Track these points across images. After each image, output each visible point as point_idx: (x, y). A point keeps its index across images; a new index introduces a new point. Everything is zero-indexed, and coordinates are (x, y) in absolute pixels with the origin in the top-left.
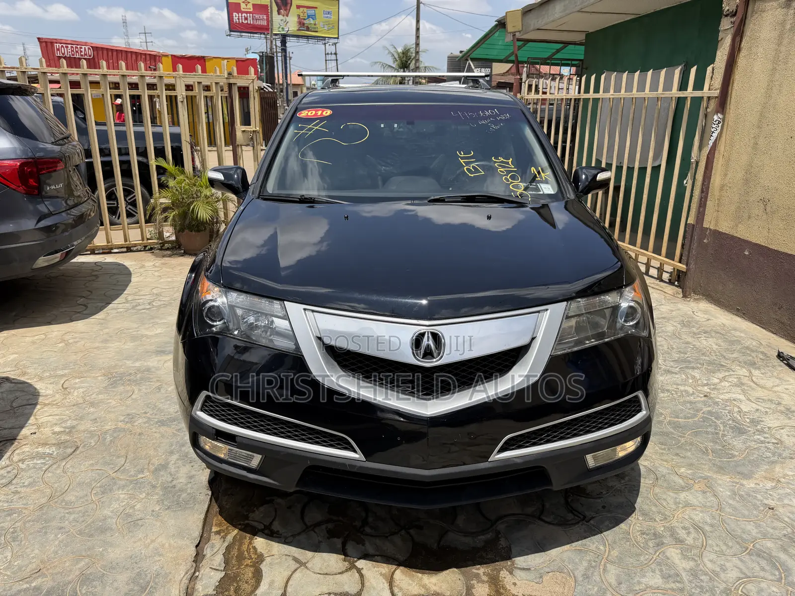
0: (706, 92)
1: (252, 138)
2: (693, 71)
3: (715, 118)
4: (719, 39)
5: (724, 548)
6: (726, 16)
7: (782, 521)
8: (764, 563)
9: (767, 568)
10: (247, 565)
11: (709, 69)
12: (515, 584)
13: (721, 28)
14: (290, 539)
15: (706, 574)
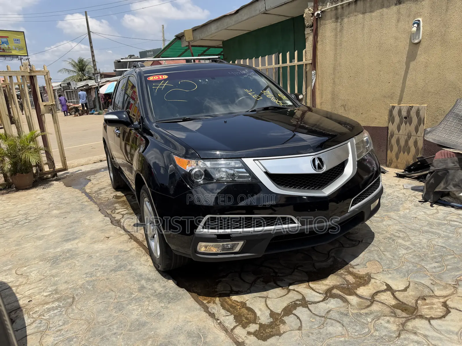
0: (304, 62)
1: (51, 109)
2: (288, 54)
3: (313, 72)
4: (306, 38)
5: (414, 234)
6: (307, 27)
7: (423, 220)
8: (430, 234)
9: (432, 235)
10: (240, 308)
11: (304, 51)
12: (358, 271)
13: (306, 33)
14: (249, 291)
15: (417, 244)
